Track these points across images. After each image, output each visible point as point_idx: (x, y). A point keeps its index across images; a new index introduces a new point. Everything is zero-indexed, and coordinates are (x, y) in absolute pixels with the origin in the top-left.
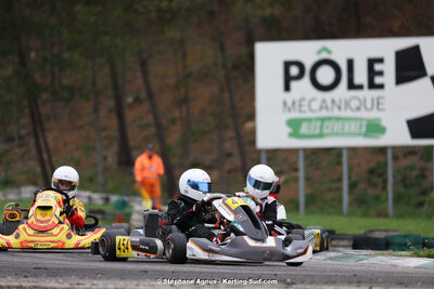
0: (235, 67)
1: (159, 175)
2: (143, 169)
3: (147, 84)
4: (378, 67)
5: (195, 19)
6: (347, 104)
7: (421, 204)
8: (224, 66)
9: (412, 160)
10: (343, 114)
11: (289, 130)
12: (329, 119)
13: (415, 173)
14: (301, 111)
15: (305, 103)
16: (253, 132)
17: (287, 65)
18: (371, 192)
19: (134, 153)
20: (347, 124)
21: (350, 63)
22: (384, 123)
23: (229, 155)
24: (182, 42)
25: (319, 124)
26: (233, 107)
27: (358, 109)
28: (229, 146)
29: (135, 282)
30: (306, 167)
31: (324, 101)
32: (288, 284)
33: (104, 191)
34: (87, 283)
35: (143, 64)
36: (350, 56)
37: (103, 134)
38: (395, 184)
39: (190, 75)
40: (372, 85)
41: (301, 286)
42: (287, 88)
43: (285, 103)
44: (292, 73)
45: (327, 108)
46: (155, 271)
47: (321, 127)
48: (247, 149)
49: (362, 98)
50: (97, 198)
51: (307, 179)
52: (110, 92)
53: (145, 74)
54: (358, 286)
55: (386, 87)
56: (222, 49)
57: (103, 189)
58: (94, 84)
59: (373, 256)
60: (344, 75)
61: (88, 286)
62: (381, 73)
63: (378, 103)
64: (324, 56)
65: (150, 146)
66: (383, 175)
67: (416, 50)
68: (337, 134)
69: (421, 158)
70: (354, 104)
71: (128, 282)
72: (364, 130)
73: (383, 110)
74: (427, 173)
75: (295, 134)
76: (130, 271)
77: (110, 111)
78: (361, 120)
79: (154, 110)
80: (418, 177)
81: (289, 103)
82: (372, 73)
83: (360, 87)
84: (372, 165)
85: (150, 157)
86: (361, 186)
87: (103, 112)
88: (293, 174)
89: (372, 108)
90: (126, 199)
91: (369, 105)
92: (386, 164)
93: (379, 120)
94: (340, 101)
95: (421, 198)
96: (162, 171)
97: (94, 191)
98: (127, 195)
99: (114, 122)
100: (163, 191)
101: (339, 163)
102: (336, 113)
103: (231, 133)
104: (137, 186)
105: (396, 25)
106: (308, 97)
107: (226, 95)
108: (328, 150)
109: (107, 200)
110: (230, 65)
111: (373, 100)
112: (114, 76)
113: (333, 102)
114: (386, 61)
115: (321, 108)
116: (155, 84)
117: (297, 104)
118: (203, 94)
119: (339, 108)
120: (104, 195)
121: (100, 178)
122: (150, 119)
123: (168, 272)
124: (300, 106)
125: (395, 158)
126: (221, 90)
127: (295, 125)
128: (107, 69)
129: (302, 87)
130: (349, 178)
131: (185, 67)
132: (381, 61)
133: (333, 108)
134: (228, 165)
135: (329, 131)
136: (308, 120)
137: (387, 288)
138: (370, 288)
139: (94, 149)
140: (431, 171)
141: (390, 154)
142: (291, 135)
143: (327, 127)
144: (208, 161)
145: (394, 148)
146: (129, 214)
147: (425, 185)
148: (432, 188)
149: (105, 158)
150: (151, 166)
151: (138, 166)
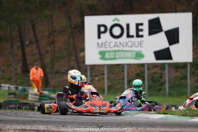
0: (75, 28)
1: (41, 77)
3: (35, 35)
4: (140, 27)
5: (57, 6)
6: (127, 44)
7: (160, 90)
8: (70, 27)
9: (157, 70)
10: (124, 49)
11: (100, 56)
12: (118, 51)
13: (157, 76)
14: (105, 48)
15: (107, 44)
16: (84, 57)
17: (99, 26)
19: (29, 67)
20: (126, 53)
21: (128, 25)
22: (143, 53)
23: (73, 68)
24: (51, 16)
25: (114, 53)
26: (74, 46)
27: (132, 46)
28: (72, 63)
29: (30, 126)
30: (108, 73)
31: (116, 43)
32: (100, 126)
33: (16, 84)
34: (8, 127)
35: (33, 26)
36: (128, 22)
37: (15, 58)
38: (148, 81)
39: (55, 31)
40: (138, 36)
42: (99, 37)
43: (98, 44)
44: (101, 30)
45: (117, 46)
46: (39, 121)
47: (115, 55)
48: (81, 65)
49: (133, 42)
50: (13, 87)
51: (108, 79)
52: (18, 39)
53: (34, 31)
54: (132, 127)
55: (144, 36)
56: (70, 19)
57: (15, 83)
58: (11, 35)
59: (139, 114)
60: (125, 31)
61: (8, 128)
62: (142, 30)
63: (141, 44)
64: (116, 22)
65: (37, 63)
66: (143, 77)
67: (158, 19)
68: (122, 58)
69: (160, 69)
70: (130, 44)
71: (27, 126)
72: (134, 56)
73: (143, 47)
74: (163, 76)
75: (103, 58)
76: (28, 121)
77: (18, 48)
78: (133, 51)
79: (38, 47)
80: (159, 77)
81: (100, 44)
82: (138, 30)
83: (132, 36)
84: (138, 72)
85: (37, 69)
87: (15, 48)
88: (102, 76)
89: (138, 46)
90: (26, 88)
91: (136, 45)
92: (144, 72)
93: (141, 51)
94: (123, 43)
95: (160, 87)
96: (42, 75)
97: (11, 85)
98: (26, 86)
99: (20, 53)
101: (123, 71)
102: (122, 48)
103: (74, 58)
104: (31, 81)
105: (149, 8)
106: (109, 42)
107: (71, 40)
108: (118, 65)
109: (17, 88)
110: (73, 26)
111: (138, 42)
112: (20, 32)
113: (120, 43)
114: (144, 24)
115: (115, 46)
116: (39, 35)
117: (103, 44)
118: (61, 40)
119: (123, 46)
120: (16, 86)
121: (14, 78)
122: (36, 51)
123: (45, 121)
124: (105, 45)
125: (149, 69)
126: (69, 38)
127: (103, 54)
128: (17, 29)
129: (106, 37)
130: (128, 78)
131: (53, 28)
132: (142, 24)
133: (120, 46)
135: (119, 57)
136: (109, 52)
137: (145, 128)
138: (137, 128)
139: (11, 65)
140: (165, 75)
141: (146, 67)
142: (101, 58)
143: (118, 55)
144: (63, 70)
145: (148, 64)
146: (27, 95)
147: (162, 81)
148: (165, 82)
149: (16, 69)
150: (37, 73)
151: (31, 73)
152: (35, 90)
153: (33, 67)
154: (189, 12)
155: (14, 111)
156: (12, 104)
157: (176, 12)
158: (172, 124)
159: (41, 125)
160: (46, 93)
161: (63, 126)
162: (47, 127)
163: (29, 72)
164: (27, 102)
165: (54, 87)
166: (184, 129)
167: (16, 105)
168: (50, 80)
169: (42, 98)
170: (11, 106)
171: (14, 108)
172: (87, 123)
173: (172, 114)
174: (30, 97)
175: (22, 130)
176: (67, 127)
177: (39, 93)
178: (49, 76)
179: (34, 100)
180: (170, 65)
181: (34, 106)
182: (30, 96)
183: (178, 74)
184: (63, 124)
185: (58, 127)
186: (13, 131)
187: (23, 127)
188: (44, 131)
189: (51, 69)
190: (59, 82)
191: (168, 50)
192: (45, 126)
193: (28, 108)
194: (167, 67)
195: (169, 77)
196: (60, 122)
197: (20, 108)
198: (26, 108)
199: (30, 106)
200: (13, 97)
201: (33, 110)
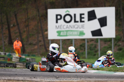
0: (42, 16)
1: (20, 47)
2: (16, 45)
3: (17, 21)
4: (83, 16)
5: (31, 3)
6: (74, 27)
7: (95, 55)
8: (39, 16)
9: (93, 43)
12: (69, 31)
13: (93, 46)
14: (61, 29)
15: (62, 26)
16: (47, 35)
17: (57, 15)
18: (81, 52)
19: (13, 41)
20: (74, 33)
21: (75, 15)
22: (84, 32)
23: (40, 41)
24: (27, 9)
25: (66, 32)
26: (41, 28)
27: (77, 28)
28: (40, 39)
29: (13, 77)
30: (62, 45)
31: (67, 26)
32: (57, 78)
35: (16, 15)
36: (75, 13)
37: (4, 35)
38: (88, 49)
39: (29, 18)
40: (81, 21)
41: (61, 78)
42: (57, 22)
43: (56, 26)
44: (58, 18)
45: (68, 28)
46: (19, 74)
47: (67, 33)
48: (45, 39)
49: (78, 25)
50: (2, 53)
51: (62, 48)
52: (6, 23)
53: (16, 18)
55: (85, 22)
56: (38, 11)
57: (4, 51)
58: (2, 21)
60: (73, 18)
62: (83, 18)
63: (83, 26)
64: (67, 13)
65: (17, 38)
66: (84, 47)
67: (93, 11)
68: (71, 35)
69: (95, 42)
70: (76, 26)
71: (11, 77)
72: (79, 34)
73: (84, 28)
75: (59, 35)
76: (12, 74)
77: (6, 29)
78: (78, 31)
79: (19, 29)
81: (57, 26)
82: (81, 18)
83: (78, 22)
84: (81, 44)
85: (18, 42)
86: (78, 50)
87: (4, 29)
89: (81, 28)
90: (11, 54)
91: (80, 27)
92: (85, 44)
93: (83, 31)
94: (72, 26)
95: (95, 53)
96: (21, 46)
97: (2, 52)
98: (11, 53)
99: (7, 32)
100: (21, 51)
101: (72, 43)
102: (71, 29)
103: (41, 35)
104: (14, 50)
105: (88, 4)
106: (63, 25)
107: (39, 24)
108: (68, 40)
109: (5, 54)
110: (40, 15)
111: (81, 25)
112: (7, 19)
113: (70, 26)
114: (85, 14)
115: (67, 28)
116: (19, 21)
117: (60, 26)
118: (33, 24)
119: (72, 28)
120: (4, 53)
121: (3, 48)
122: (18, 31)
124: (61, 27)
125: (88, 42)
126: (38, 23)
127: (59, 33)
128: (5, 17)
129: (61, 22)
132: (83, 14)
133: (70, 28)
134: (40, 44)
136: (63, 31)
137: (85, 79)
138: (81, 79)
139: (2, 39)
140: (98, 45)
141: (86, 41)
142: (58, 35)
143: (68, 33)
144: (34, 42)
145: (87, 39)
146: (12, 58)
147: (96, 49)
148: (98, 50)
149: (5, 42)
150: (18, 44)
151: (14, 44)
152: (17, 55)
153: (15, 41)
154: (113, 6)
155: (4, 68)
156: (2, 64)
157: (105, 6)
158: (102, 76)
159: (20, 77)
160: (23, 57)
161: (34, 78)
162: (24, 78)
163: (13, 44)
164: (11, 62)
165: (29, 53)
166: (110, 79)
167: (5, 64)
168: (26, 49)
169: (21, 60)
170: (1, 65)
171: (3, 66)
172: (49, 76)
173: (102, 70)
174: (14, 60)
175: (8, 80)
176: (37, 78)
177: (19, 57)
178: (25, 46)
179: (16, 61)
180: (101, 39)
181: (16, 65)
182: (13, 58)
183: (106, 45)
184: (34, 76)
185: (31, 78)
186: (3, 81)
187: (9, 78)
188: (22, 80)
189: (27, 42)
190: (31, 50)
191: (100, 30)
192: (23, 78)
193: (12, 66)
194: (99, 41)
195: (100, 47)
196: (32, 75)
197: (7, 66)
198: (11, 66)
199: (14, 65)
200: (3, 60)
201: (15, 67)
